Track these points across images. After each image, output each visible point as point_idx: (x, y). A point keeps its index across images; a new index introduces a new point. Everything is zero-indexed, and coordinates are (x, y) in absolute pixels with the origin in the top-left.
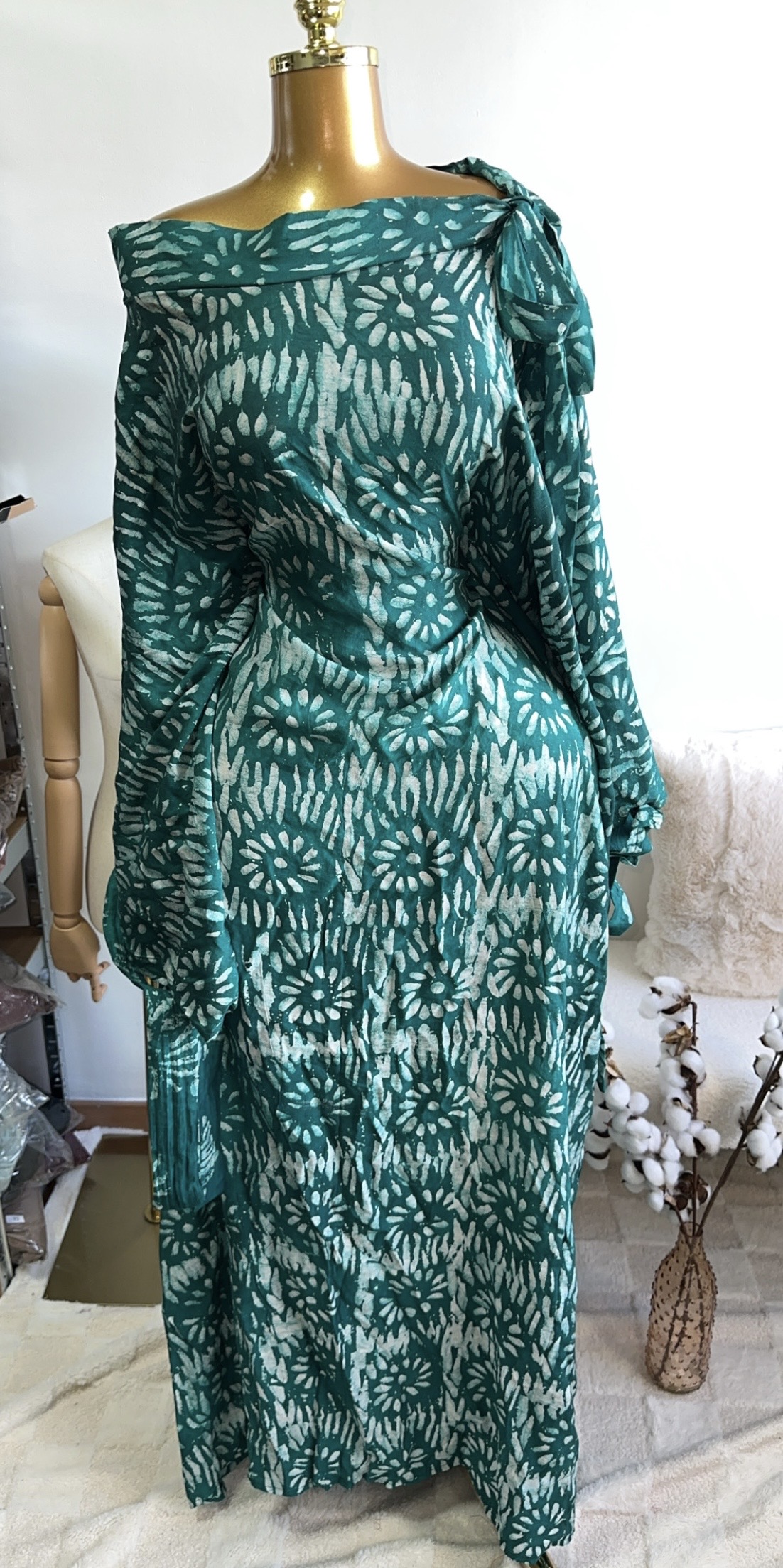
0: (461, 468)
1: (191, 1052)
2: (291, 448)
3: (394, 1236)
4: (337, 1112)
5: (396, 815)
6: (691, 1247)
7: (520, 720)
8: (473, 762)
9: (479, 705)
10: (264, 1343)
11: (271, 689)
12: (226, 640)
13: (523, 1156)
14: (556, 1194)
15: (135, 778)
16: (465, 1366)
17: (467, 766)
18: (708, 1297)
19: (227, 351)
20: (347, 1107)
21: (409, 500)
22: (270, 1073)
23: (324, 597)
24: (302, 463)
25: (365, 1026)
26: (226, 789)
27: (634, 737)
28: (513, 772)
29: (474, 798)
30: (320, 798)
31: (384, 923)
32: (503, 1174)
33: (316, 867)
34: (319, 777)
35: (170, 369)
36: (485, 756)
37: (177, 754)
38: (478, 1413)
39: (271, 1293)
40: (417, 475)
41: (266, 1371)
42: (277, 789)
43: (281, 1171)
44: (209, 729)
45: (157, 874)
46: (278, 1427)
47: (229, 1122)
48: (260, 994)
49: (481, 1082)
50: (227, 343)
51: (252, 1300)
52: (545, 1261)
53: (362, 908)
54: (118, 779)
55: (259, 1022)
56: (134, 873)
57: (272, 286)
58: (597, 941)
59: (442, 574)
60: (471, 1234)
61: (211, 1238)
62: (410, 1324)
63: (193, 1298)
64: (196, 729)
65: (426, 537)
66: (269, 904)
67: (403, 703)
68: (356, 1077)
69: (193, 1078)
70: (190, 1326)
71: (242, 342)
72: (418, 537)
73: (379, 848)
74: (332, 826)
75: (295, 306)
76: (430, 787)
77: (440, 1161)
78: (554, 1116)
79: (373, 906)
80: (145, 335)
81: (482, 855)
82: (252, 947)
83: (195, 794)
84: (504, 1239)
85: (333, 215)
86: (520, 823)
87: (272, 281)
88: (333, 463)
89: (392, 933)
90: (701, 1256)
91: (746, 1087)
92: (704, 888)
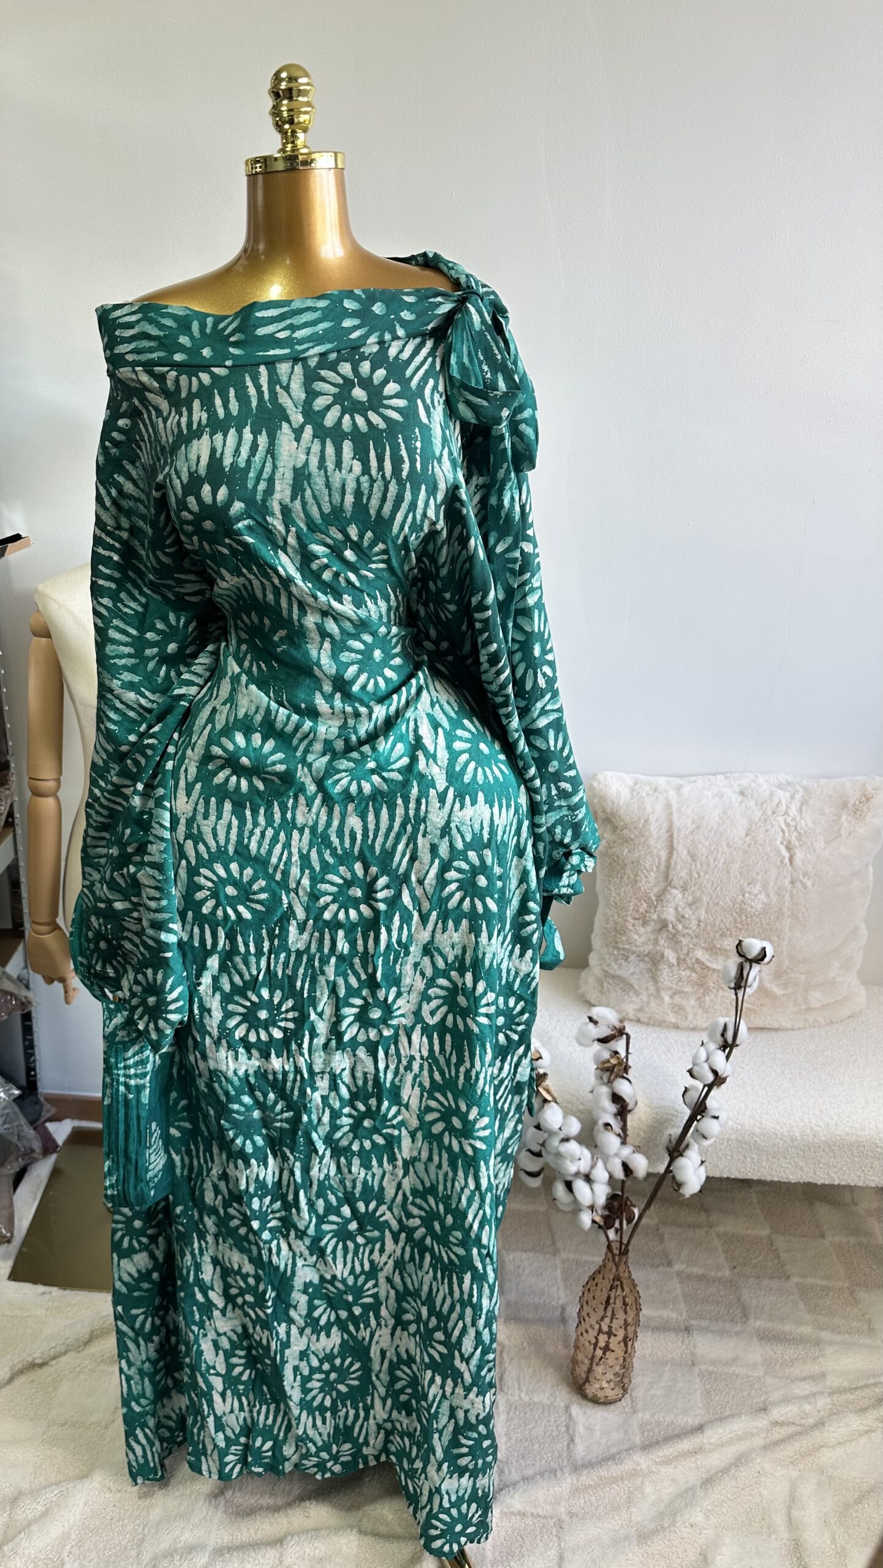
0: (406, 539)
1: (143, 1062)
2: (250, 517)
3: (329, 1243)
4: (278, 1124)
5: (339, 852)
6: (617, 1266)
7: (458, 768)
8: (412, 805)
9: (420, 754)
10: (205, 1335)
11: (227, 732)
12: (189, 683)
13: (450, 1174)
14: (481, 1212)
15: (102, 806)
16: (393, 1368)
17: (407, 809)
18: (631, 1314)
19: (195, 427)
20: (287, 1121)
21: (358, 566)
22: (216, 1085)
23: (279, 650)
24: (259, 530)
25: (306, 1045)
26: (183, 821)
27: (567, 787)
28: (450, 816)
29: (413, 839)
30: (270, 832)
31: (326, 951)
32: (432, 1190)
33: (263, 896)
34: (268, 813)
35: (146, 438)
36: (424, 801)
37: (140, 787)
38: (403, 1412)
39: (213, 1289)
40: (366, 544)
41: (206, 1362)
42: (230, 822)
43: (224, 1176)
44: (169, 765)
45: (118, 896)
46: (215, 1415)
47: (178, 1128)
48: (209, 1011)
49: (414, 1103)
50: (195, 419)
51: (194, 1295)
52: (469, 1274)
53: (306, 936)
54: (88, 805)
55: (207, 1037)
56: (98, 893)
57: (239, 368)
58: (528, 975)
59: (389, 632)
60: (401, 1244)
61: (159, 1234)
62: (342, 1326)
63: (140, 1289)
64: (158, 764)
65: (374, 598)
66: (220, 928)
67: (349, 748)
68: (296, 1093)
69: (144, 1086)
70: (137, 1316)
71: (209, 418)
72: (367, 598)
73: (323, 881)
74: (280, 859)
75: (258, 387)
76: (371, 826)
77: (374, 1175)
78: (481, 1139)
79: (316, 934)
80: (125, 405)
81: (419, 892)
82: (202, 968)
83: (154, 824)
84: (432, 1251)
85: (297, 305)
86: (456, 864)
87: (239, 363)
88: (288, 531)
89: (333, 960)
90: (626, 1274)
91: (677, 1116)
92: (645, 924)
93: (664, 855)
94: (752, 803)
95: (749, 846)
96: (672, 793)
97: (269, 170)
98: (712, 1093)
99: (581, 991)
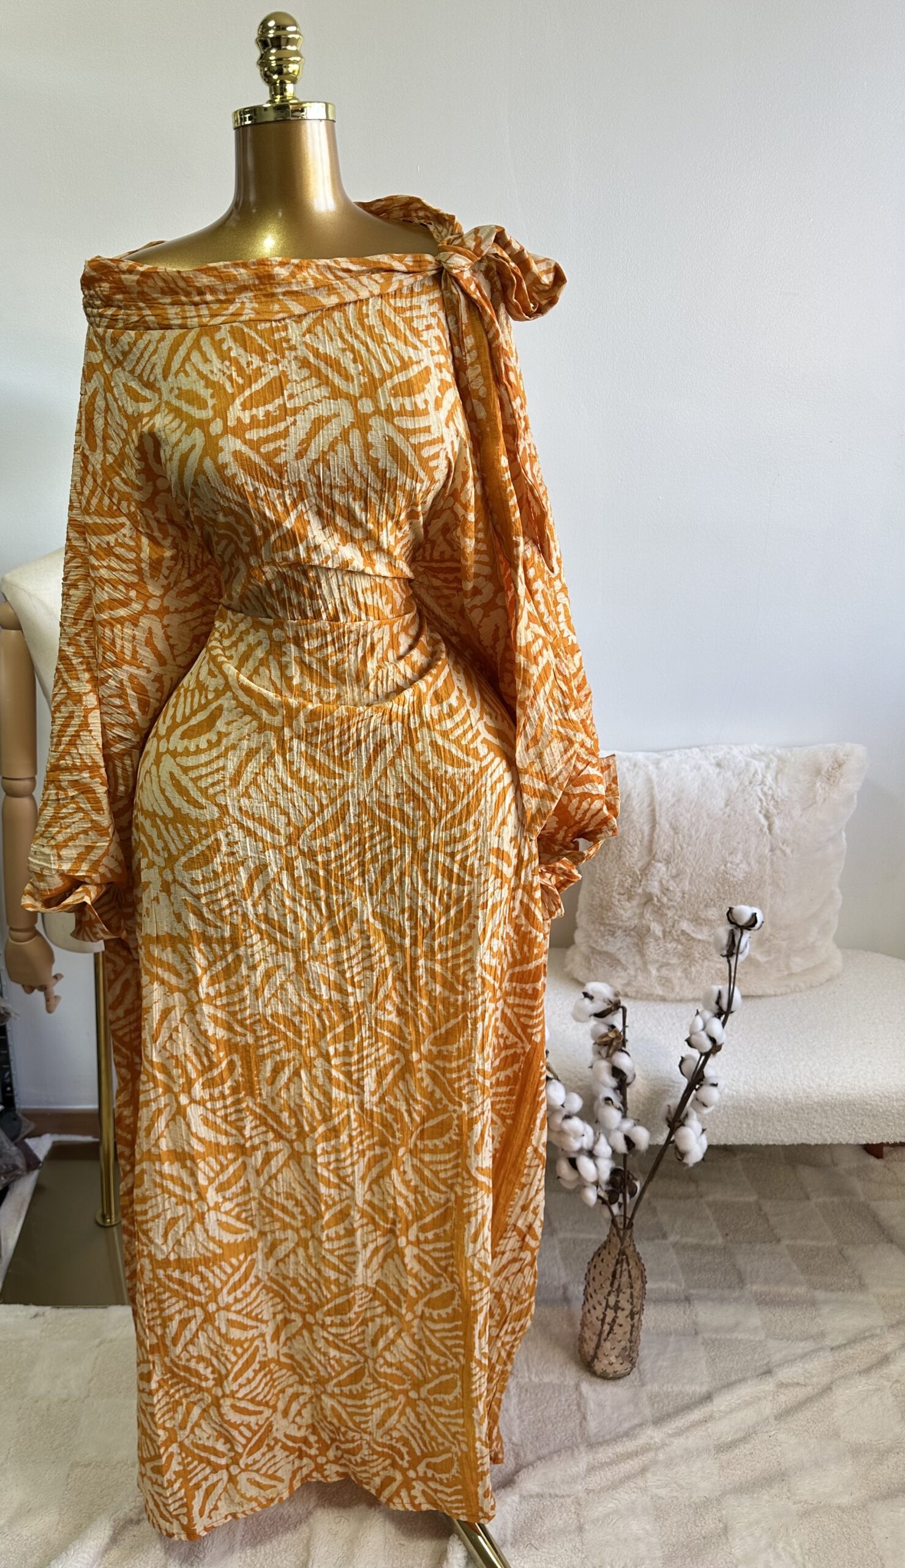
6: (622, 1240)
18: (638, 1285)
90: (631, 1248)
91: (673, 1087)
92: (629, 899)
93: (646, 829)
94: (729, 774)
95: (729, 816)
96: (651, 767)
97: (258, 121)
98: (709, 1061)
99: (568, 969)
